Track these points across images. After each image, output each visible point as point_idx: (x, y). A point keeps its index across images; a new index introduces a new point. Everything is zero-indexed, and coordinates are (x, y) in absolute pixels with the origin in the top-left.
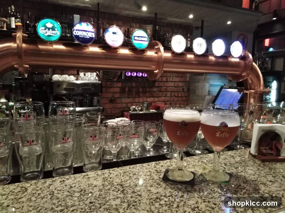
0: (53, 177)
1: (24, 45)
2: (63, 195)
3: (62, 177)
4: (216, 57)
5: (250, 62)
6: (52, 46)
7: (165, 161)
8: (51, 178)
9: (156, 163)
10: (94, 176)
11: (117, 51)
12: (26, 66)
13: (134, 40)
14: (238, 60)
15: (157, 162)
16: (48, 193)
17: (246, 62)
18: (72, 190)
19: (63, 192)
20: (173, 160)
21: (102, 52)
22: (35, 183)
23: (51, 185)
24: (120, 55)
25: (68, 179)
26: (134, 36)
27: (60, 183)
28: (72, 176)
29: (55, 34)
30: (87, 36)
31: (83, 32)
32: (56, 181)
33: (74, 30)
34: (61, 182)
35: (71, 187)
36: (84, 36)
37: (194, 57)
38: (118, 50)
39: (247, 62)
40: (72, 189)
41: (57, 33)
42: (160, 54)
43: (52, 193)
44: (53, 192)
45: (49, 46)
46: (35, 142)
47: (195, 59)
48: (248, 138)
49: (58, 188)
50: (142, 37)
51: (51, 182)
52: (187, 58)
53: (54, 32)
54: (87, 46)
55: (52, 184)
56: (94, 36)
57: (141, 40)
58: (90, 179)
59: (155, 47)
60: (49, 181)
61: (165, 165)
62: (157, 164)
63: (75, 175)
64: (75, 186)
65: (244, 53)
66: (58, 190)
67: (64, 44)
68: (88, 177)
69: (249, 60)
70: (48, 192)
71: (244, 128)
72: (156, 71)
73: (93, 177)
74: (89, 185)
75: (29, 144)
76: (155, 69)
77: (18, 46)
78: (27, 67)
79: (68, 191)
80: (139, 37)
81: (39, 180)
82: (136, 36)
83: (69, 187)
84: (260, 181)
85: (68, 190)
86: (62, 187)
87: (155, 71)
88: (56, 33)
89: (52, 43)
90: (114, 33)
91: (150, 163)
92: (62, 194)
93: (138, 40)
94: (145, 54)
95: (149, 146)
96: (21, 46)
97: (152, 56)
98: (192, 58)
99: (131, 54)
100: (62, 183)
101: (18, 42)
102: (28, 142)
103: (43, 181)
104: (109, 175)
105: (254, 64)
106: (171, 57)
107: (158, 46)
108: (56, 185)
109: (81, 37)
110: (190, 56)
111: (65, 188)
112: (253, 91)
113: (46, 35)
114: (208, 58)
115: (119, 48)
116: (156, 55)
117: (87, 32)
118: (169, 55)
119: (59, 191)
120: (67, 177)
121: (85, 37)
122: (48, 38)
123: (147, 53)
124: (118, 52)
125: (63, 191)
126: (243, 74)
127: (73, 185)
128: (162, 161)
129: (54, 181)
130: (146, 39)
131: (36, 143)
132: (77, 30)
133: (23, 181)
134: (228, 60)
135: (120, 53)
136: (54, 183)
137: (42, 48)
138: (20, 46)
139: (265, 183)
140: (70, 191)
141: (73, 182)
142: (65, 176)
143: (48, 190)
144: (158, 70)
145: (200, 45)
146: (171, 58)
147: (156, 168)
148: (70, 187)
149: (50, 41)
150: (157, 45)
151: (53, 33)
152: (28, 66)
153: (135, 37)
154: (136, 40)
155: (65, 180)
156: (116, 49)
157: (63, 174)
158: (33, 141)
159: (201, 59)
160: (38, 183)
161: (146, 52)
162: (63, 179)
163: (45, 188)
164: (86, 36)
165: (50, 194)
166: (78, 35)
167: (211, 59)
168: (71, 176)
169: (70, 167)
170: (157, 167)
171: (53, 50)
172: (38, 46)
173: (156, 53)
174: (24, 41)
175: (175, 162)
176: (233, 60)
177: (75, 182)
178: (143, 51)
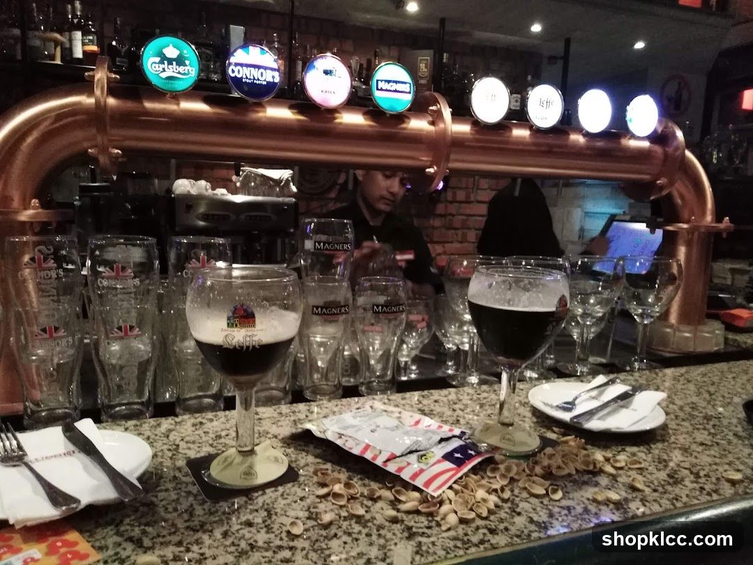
0: (177, 416)
1: (111, 101)
2: (199, 452)
3: (198, 415)
4: (587, 135)
5: (677, 149)
6: (178, 104)
7: (445, 392)
8: (173, 417)
9: (423, 394)
10: (272, 415)
11: (335, 118)
12: (116, 151)
13: (378, 89)
14: (646, 144)
15: (426, 392)
16: (165, 447)
17: (667, 149)
18: (221, 444)
19: (200, 445)
20: (465, 389)
21: (298, 120)
22: (136, 426)
23: (170, 431)
24: (340, 126)
25: (211, 420)
26: (377, 81)
27: (194, 429)
28: (221, 414)
29: (184, 74)
30: (260, 78)
31: (252, 69)
32: (184, 423)
33: (230, 64)
34: (194, 425)
35: (220, 437)
36: (254, 79)
37: (530, 135)
38: (337, 115)
39: (670, 150)
40: (221, 441)
41: (190, 71)
42: (442, 126)
43: (174, 447)
44: (178, 446)
45: (170, 103)
46: (136, 331)
47: (533, 140)
48: (668, 349)
49: (188, 438)
50: (396, 82)
51: (172, 424)
52: (512, 137)
53: (181, 69)
54: (260, 105)
55: (174, 430)
56: (277, 80)
57: (396, 91)
58: (262, 421)
59: (431, 108)
60: (166, 423)
61: (445, 399)
62: (423, 397)
63: (227, 412)
64: (227, 435)
65: (663, 125)
66: (187, 442)
67: (207, 100)
68: (258, 417)
69: (675, 144)
70: (164, 444)
71: (652, 317)
72: (431, 170)
73: (269, 418)
74: (260, 433)
75: (122, 334)
76: (429, 163)
77: (97, 102)
78: (118, 153)
79: (211, 445)
80: (389, 82)
81: (145, 420)
82: (382, 81)
83: (214, 436)
84: (674, 443)
85: (211, 442)
86: (198, 437)
87: (428, 170)
88: (186, 72)
89: (176, 96)
90: (326, 72)
91: (408, 395)
92: (198, 449)
93: (387, 90)
94: (404, 126)
95: (408, 356)
96: (105, 101)
97: (421, 130)
98: (525, 138)
99: (370, 126)
100: (197, 427)
101: (98, 92)
102: (120, 328)
103: (152, 421)
104: (308, 414)
105: (688, 154)
106: (471, 134)
107: (439, 106)
108: (183, 431)
109: (248, 81)
110: (520, 133)
111: (204, 439)
112: (685, 226)
113: (164, 75)
114: (568, 138)
115: (339, 110)
116: (432, 128)
117: (262, 70)
118: (464, 128)
119: (189, 445)
120: (210, 415)
121: (257, 82)
122: (169, 83)
123: (409, 123)
124: (337, 121)
125: (199, 443)
126: (658, 182)
127: (223, 434)
128: (437, 391)
129: (179, 423)
130: (406, 88)
131: (140, 333)
132: (236, 65)
133: (107, 422)
134: (620, 143)
135: (341, 123)
136: (178, 427)
137: (154, 109)
138: (102, 103)
139: (687, 447)
140: (215, 444)
141: (223, 426)
142: (204, 414)
143: (165, 442)
144: (435, 168)
145: (545, 103)
146: (471, 136)
147: (421, 405)
148: (216, 437)
149: (171, 92)
150: (436, 102)
151: (179, 73)
152: (120, 152)
153: (379, 82)
154: (382, 90)
155: (204, 421)
156: (332, 112)
157: (200, 409)
158: (132, 328)
159: (550, 140)
160: (141, 425)
161: (407, 120)
162: (200, 419)
163: (158, 437)
164: (258, 80)
165: (169, 450)
166: (239, 76)
167: (574, 141)
168: (219, 413)
169: (216, 397)
170: (425, 402)
171: (180, 113)
172: (142, 103)
173: (433, 123)
174: (112, 91)
175: (468, 394)
176: (633, 143)
177: (228, 426)
178: (400, 118)
